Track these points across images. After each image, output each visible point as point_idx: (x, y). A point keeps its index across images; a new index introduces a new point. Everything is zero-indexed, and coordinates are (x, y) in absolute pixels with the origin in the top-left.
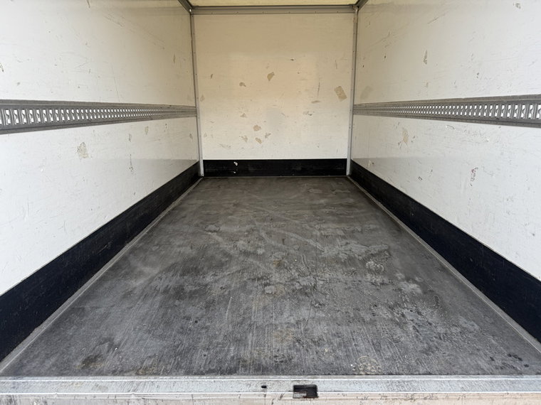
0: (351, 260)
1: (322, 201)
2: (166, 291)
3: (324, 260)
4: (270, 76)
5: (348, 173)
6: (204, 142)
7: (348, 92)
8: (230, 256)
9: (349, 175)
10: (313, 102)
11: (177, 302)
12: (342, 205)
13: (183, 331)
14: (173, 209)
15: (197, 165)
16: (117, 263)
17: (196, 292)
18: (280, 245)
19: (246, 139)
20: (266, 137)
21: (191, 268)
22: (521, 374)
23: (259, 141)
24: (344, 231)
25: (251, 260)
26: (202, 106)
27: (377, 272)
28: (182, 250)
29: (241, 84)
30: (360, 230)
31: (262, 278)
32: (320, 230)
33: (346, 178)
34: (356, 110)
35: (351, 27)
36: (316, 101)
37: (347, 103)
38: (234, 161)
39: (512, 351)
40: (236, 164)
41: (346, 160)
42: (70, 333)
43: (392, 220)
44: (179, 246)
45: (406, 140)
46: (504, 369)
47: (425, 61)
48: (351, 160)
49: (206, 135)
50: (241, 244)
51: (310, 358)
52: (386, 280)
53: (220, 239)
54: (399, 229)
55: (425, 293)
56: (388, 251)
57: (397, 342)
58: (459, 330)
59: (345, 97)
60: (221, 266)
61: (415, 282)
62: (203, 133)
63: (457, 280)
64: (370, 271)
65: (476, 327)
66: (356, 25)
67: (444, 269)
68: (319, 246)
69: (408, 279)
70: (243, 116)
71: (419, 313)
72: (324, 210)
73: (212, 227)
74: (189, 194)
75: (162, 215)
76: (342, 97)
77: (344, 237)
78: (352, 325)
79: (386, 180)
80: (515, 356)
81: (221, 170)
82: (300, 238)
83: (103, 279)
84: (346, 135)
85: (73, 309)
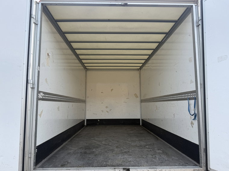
0: (141, 146)
1: (131, 132)
2: (81, 153)
3: (132, 146)
4: (112, 90)
5: (141, 124)
6: (87, 112)
7: (139, 95)
8: (100, 145)
9: (141, 125)
10: (127, 99)
11: (85, 155)
12: (138, 133)
13: (88, 160)
14: (77, 134)
15: (84, 121)
16: (62, 147)
17: (91, 153)
18: (117, 143)
19: (103, 111)
20: (110, 110)
21: (87, 148)
22: (187, 166)
23: (108, 112)
24: (139, 139)
25: (107, 146)
26: (87, 100)
27: (149, 148)
28: (83, 144)
29: (102, 92)
30: (144, 139)
31: (112, 150)
32: (130, 139)
33: (140, 126)
34: (142, 101)
35: (138, 75)
36: (128, 98)
37: (139, 99)
38: (98, 119)
39: (186, 162)
40: (99, 121)
41: (140, 119)
42: (54, 161)
43: (156, 137)
44: (82, 143)
45: (157, 109)
46: (182, 165)
47: (159, 85)
48: (142, 119)
49: (88, 110)
50: (103, 142)
51: (127, 164)
52: (151, 150)
53: (96, 142)
54: (158, 139)
55: (163, 152)
56: (153, 144)
57: (153, 161)
58: (172, 159)
59: (138, 97)
60: (97, 147)
61: (161, 150)
62: (87, 109)
63: (174, 149)
64: (147, 148)
65: (177, 158)
66: (140, 75)
67: (170, 147)
68: (130, 143)
69: (158, 150)
70: (102, 103)
71: (160, 156)
72: (132, 134)
73: (93, 139)
74: (82, 131)
75: (74, 136)
76: (137, 97)
77: (138, 141)
78: (140, 158)
79: (153, 124)
80: (186, 163)
81: (93, 123)
82: (124, 141)
83: (59, 150)
84: (139, 110)
85: (52, 156)
